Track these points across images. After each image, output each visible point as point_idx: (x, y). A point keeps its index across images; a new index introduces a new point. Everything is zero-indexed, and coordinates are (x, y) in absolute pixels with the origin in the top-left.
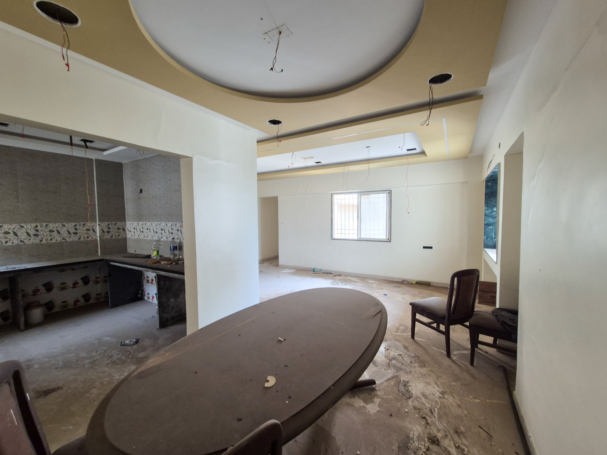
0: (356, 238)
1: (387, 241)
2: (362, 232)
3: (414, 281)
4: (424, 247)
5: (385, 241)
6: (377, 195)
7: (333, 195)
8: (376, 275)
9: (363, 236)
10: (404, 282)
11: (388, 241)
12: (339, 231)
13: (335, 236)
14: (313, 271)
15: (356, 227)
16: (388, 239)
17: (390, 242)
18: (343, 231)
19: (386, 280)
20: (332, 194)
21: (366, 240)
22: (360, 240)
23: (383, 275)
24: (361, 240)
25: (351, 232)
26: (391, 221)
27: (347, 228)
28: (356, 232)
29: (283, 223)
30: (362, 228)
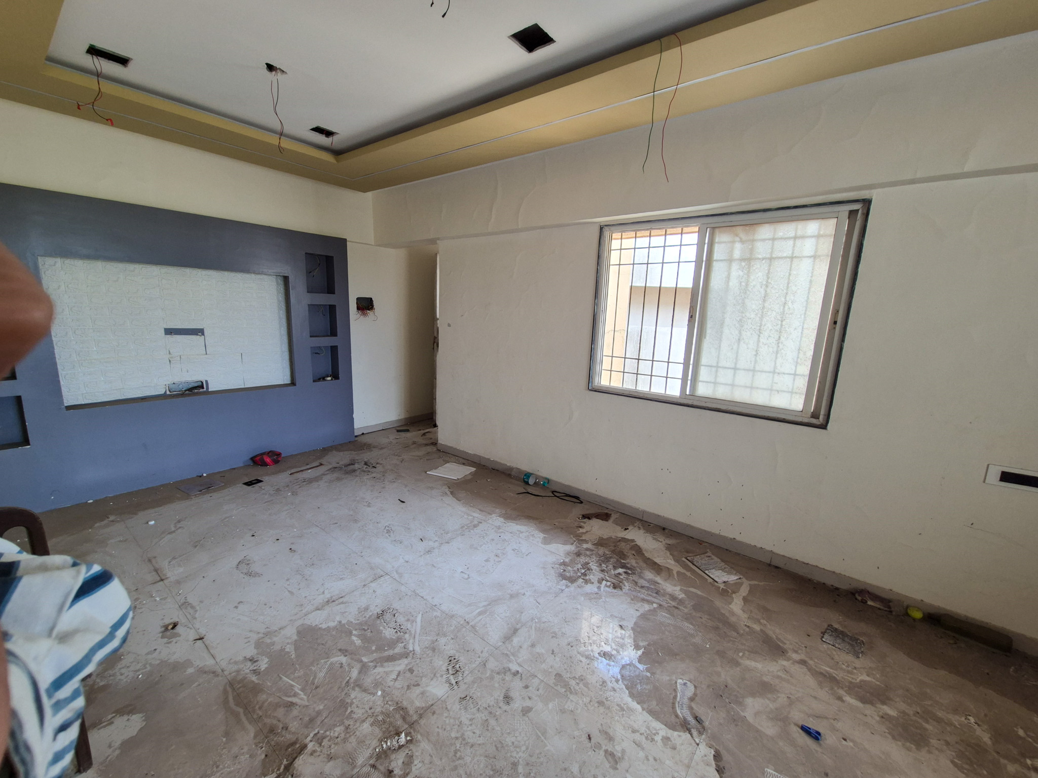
0: (674, 390)
1: (806, 420)
2: (704, 374)
3: (919, 609)
4: (1007, 477)
5: (799, 419)
6: (787, 229)
7: (607, 233)
8: (739, 538)
9: (703, 390)
10: (864, 602)
11: (814, 421)
12: (618, 364)
13: (604, 380)
14: (524, 481)
15: (679, 354)
16: (815, 415)
17: (824, 426)
18: (631, 365)
19: (777, 567)
20: (601, 228)
21: (714, 406)
22: (690, 402)
23: (768, 547)
24: (695, 403)
25: (660, 369)
26: (843, 339)
27: (646, 354)
28: (677, 371)
29: (449, 325)
30: (704, 360)
